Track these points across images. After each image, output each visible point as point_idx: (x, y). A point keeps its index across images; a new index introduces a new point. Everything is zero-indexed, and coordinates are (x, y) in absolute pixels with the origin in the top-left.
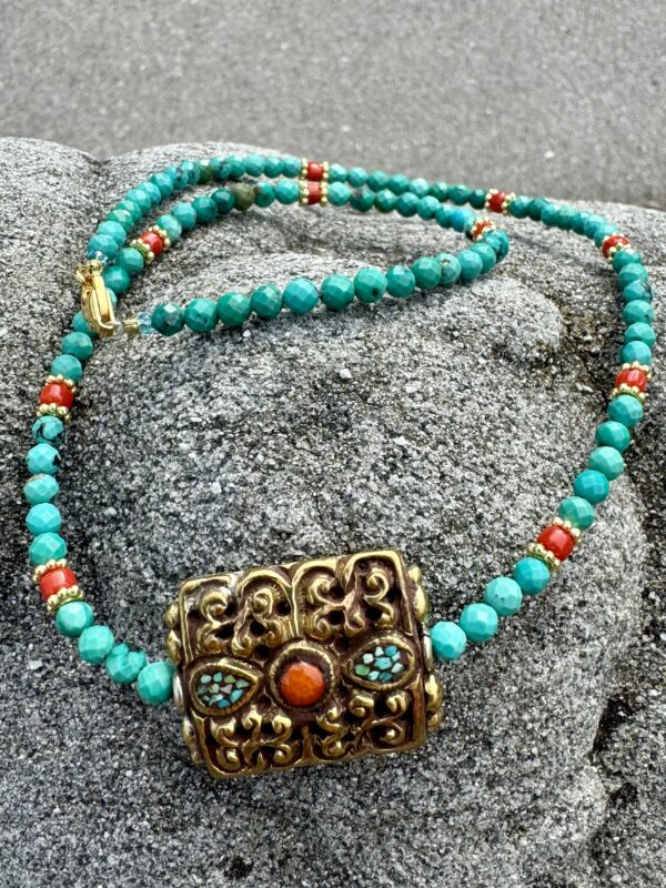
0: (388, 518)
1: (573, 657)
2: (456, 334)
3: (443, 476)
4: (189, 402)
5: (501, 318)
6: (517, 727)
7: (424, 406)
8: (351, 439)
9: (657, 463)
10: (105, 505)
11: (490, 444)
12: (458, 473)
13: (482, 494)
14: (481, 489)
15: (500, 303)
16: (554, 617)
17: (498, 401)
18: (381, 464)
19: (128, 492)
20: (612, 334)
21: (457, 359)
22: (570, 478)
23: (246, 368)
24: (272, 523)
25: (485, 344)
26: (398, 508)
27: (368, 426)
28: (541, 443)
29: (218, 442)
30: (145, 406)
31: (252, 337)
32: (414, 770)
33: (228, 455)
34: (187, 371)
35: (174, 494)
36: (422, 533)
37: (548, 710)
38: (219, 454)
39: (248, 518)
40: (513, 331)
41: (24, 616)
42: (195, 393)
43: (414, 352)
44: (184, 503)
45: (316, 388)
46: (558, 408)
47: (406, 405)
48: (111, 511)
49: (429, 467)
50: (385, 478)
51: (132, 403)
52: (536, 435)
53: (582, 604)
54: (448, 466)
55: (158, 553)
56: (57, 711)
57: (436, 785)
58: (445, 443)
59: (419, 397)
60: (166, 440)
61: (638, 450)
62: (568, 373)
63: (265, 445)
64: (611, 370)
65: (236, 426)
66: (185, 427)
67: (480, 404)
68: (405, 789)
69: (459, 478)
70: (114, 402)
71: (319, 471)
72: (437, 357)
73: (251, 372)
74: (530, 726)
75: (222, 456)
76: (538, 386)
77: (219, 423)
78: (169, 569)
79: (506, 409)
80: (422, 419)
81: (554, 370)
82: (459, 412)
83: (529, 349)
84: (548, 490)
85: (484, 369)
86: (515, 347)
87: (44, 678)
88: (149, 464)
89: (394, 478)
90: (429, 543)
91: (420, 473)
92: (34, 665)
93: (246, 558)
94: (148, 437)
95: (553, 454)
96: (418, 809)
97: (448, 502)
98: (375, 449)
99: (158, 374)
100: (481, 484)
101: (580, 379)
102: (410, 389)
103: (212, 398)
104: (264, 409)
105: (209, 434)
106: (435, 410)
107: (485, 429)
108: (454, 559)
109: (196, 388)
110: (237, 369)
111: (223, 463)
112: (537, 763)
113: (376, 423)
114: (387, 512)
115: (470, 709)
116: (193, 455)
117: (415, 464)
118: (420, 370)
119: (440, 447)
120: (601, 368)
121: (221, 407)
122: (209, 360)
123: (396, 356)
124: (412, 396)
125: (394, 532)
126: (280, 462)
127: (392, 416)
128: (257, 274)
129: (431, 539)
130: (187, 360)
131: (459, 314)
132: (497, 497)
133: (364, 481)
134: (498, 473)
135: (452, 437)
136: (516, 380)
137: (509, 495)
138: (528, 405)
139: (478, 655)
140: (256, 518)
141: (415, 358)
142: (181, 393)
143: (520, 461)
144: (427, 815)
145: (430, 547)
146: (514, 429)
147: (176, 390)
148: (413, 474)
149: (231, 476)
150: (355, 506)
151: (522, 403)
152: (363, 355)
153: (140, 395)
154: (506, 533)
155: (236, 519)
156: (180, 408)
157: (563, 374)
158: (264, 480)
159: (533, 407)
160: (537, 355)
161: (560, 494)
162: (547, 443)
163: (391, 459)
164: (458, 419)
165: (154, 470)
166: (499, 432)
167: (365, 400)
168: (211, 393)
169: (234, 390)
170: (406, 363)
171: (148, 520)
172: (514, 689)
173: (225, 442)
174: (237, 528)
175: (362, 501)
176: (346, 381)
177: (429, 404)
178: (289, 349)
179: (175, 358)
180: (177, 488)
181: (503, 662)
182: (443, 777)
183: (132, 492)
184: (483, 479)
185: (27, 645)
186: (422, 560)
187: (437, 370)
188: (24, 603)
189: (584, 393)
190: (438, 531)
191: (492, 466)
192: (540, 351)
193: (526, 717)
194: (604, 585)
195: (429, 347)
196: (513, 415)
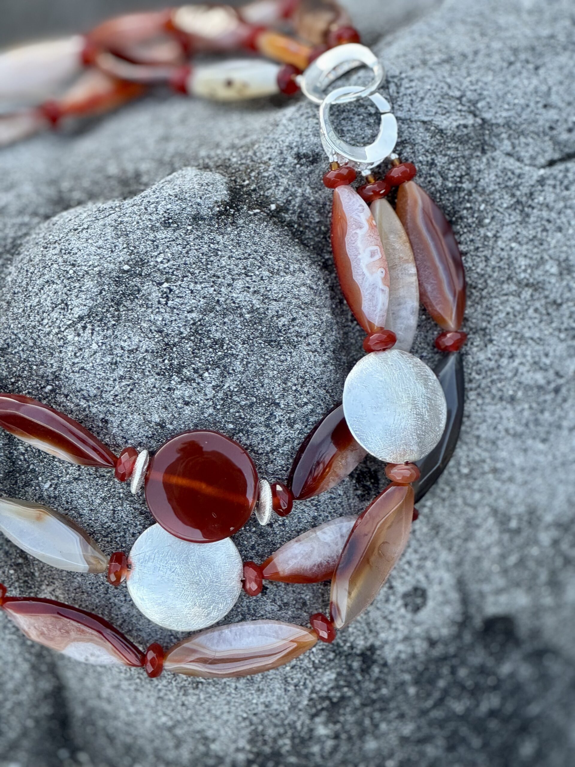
0: (175, 320)
1: (303, 347)
2: (171, 221)
3: (192, 292)
4: (62, 317)
5: (190, 201)
6: (288, 391)
7: (169, 264)
8: (143, 295)
9: (315, 231)
10: (44, 387)
11: (209, 266)
12: (199, 287)
13: (215, 290)
14: (213, 289)
15: (186, 193)
16: (280, 331)
17: (206, 243)
18: (161, 299)
19: (53, 373)
20: (258, 174)
21: (176, 234)
22: (260, 263)
23: (80, 287)
24: (127, 348)
25: (188, 218)
26: (178, 314)
27: (148, 287)
28: (237, 253)
29: (84, 328)
30: (39, 330)
31: (74, 272)
32: (247, 431)
33: (93, 330)
34: (52, 303)
35: (76, 360)
36: (194, 320)
37: (301, 377)
38: (88, 331)
39: (115, 352)
40: (199, 204)
41: (28, 467)
42: (62, 311)
43: (154, 241)
44: (84, 361)
45: (116, 281)
46: (241, 230)
47: (161, 268)
48: (49, 387)
49: (184, 290)
50: (167, 304)
51: (32, 333)
52: (234, 251)
53: (294, 319)
54: (192, 286)
55: (82, 390)
56: (69, 500)
57: (262, 434)
58: (187, 276)
59: (165, 261)
60: (59, 339)
61: (301, 229)
62: (242, 208)
63: (106, 317)
64: (266, 194)
65: (89, 316)
66: (66, 329)
67: (196, 250)
68: (248, 442)
69: (200, 288)
70: (22, 338)
71: (136, 316)
72: (166, 238)
73: (83, 288)
74: (294, 388)
75: (90, 331)
76: (225, 225)
77: (81, 318)
78: (92, 394)
79: (212, 245)
80: (171, 271)
81: (232, 211)
82: (188, 259)
83: (212, 209)
84: (250, 274)
85: (192, 231)
86: (204, 212)
87: (55, 488)
88: (57, 354)
89: (170, 303)
90: (199, 323)
91: (180, 295)
92: (47, 486)
93: (123, 370)
94: (50, 343)
95: (246, 255)
96: (260, 451)
97: (200, 301)
98: (155, 295)
99: (38, 312)
100: (212, 286)
101: (250, 208)
102: (159, 260)
103: (71, 309)
104: (98, 302)
105: (79, 326)
106: (175, 263)
107: (203, 260)
108: (215, 325)
109: (61, 309)
110: (76, 290)
111: (92, 333)
112: (310, 407)
113: (151, 283)
114: (174, 318)
115: (257, 390)
116: (76, 338)
117: (177, 292)
118: (161, 248)
119: (185, 279)
120: (260, 195)
121: (77, 312)
122: (60, 293)
123: (146, 247)
124: (162, 262)
125: (181, 325)
126: (117, 321)
127: (158, 277)
128: (56, 238)
129: (200, 321)
130: (49, 298)
131: (168, 210)
132: (223, 289)
133: (157, 310)
134: (219, 277)
135: (189, 271)
136: (212, 228)
137: (229, 285)
138: (223, 237)
139: (248, 363)
140: (119, 351)
141: (155, 243)
142: (54, 315)
143: (228, 267)
144: (267, 453)
145: (201, 325)
146: (219, 253)
147: (52, 315)
148: (178, 297)
149: (99, 338)
150: (158, 323)
151: (219, 238)
152: (130, 255)
153: (34, 327)
154: (234, 303)
155: (110, 354)
156: (58, 321)
157: (238, 210)
158: (114, 332)
159: (226, 237)
160: (218, 209)
161: (257, 273)
162: (241, 252)
163: (165, 295)
164: (188, 262)
165: (61, 355)
166: (212, 259)
167: (141, 275)
168: (70, 307)
169: (79, 301)
170: (152, 248)
171: (70, 379)
172: (275, 372)
173: (88, 325)
174: (113, 359)
175: (160, 319)
176: (127, 271)
177: (172, 262)
178: (95, 269)
179: (42, 301)
180: (77, 357)
181: (262, 362)
182: (263, 429)
183: (55, 372)
184: (212, 284)
185: (38, 479)
186: (200, 332)
187: (168, 244)
188: (25, 460)
189: (255, 214)
190: (201, 316)
191: (214, 276)
192: (219, 206)
193: (289, 384)
194: (303, 306)
195: (159, 235)
196: (216, 246)
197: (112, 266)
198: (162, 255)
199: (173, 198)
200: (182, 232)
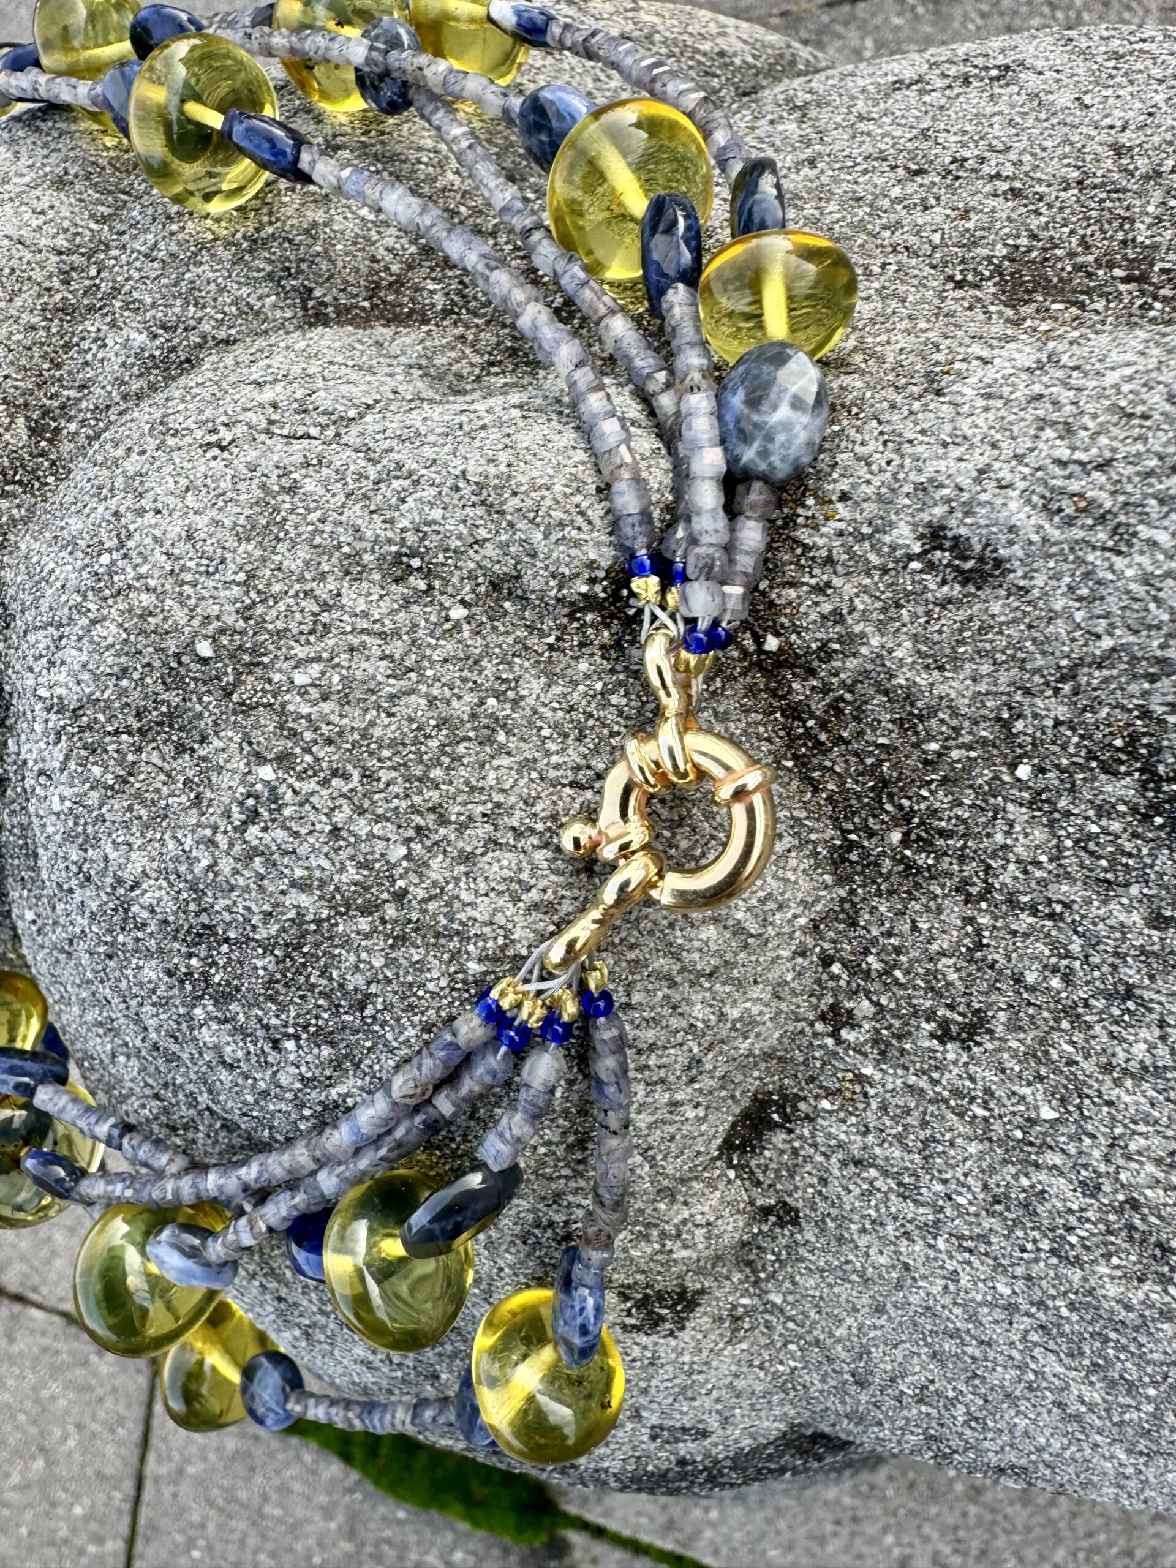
197: (180, 615)
198: (316, 669)
199: (466, 490)
200: (423, 615)
